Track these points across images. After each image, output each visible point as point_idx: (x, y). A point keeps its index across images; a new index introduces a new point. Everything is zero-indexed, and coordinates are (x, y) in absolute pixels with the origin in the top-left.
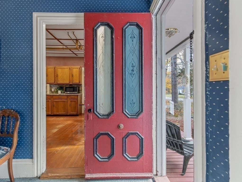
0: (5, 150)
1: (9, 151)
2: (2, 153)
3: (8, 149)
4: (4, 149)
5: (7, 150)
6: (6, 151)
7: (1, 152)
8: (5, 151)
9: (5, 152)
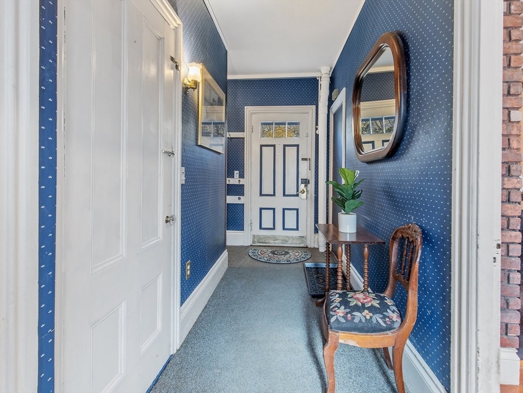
0: (387, 319)
1: (395, 328)
2: (377, 321)
3: (395, 323)
4: (388, 317)
5: (393, 322)
6: (389, 323)
7: (378, 319)
8: (385, 322)
9: (386, 324)
